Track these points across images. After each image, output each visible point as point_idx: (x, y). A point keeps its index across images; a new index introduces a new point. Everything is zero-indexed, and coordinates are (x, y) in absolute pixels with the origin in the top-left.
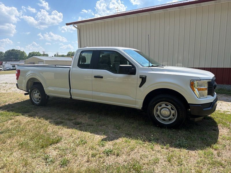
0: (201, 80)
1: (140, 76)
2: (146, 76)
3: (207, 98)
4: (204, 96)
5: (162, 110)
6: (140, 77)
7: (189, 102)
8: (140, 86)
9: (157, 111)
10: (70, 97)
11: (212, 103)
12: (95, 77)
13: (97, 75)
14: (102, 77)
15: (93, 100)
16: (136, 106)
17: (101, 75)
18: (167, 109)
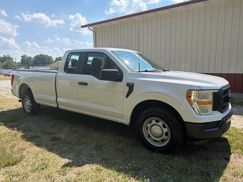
0: (201, 90)
1: (127, 83)
2: (133, 84)
3: (211, 114)
4: (207, 112)
5: (153, 128)
6: (127, 85)
7: (185, 120)
8: (127, 96)
9: (147, 129)
10: (57, 106)
11: (219, 121)
12: (80, 83)
13: (81, 81)
14: (86, 84)
15: (79, 111)
16: (123, 121)
17: (86, 82)
18: (159, 127)
